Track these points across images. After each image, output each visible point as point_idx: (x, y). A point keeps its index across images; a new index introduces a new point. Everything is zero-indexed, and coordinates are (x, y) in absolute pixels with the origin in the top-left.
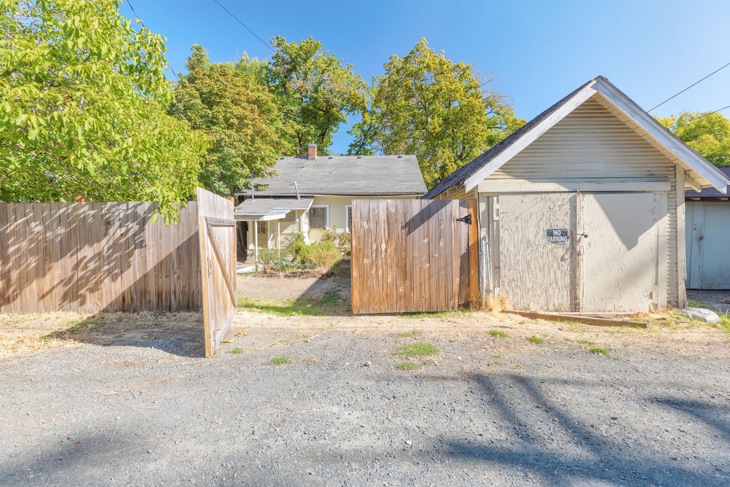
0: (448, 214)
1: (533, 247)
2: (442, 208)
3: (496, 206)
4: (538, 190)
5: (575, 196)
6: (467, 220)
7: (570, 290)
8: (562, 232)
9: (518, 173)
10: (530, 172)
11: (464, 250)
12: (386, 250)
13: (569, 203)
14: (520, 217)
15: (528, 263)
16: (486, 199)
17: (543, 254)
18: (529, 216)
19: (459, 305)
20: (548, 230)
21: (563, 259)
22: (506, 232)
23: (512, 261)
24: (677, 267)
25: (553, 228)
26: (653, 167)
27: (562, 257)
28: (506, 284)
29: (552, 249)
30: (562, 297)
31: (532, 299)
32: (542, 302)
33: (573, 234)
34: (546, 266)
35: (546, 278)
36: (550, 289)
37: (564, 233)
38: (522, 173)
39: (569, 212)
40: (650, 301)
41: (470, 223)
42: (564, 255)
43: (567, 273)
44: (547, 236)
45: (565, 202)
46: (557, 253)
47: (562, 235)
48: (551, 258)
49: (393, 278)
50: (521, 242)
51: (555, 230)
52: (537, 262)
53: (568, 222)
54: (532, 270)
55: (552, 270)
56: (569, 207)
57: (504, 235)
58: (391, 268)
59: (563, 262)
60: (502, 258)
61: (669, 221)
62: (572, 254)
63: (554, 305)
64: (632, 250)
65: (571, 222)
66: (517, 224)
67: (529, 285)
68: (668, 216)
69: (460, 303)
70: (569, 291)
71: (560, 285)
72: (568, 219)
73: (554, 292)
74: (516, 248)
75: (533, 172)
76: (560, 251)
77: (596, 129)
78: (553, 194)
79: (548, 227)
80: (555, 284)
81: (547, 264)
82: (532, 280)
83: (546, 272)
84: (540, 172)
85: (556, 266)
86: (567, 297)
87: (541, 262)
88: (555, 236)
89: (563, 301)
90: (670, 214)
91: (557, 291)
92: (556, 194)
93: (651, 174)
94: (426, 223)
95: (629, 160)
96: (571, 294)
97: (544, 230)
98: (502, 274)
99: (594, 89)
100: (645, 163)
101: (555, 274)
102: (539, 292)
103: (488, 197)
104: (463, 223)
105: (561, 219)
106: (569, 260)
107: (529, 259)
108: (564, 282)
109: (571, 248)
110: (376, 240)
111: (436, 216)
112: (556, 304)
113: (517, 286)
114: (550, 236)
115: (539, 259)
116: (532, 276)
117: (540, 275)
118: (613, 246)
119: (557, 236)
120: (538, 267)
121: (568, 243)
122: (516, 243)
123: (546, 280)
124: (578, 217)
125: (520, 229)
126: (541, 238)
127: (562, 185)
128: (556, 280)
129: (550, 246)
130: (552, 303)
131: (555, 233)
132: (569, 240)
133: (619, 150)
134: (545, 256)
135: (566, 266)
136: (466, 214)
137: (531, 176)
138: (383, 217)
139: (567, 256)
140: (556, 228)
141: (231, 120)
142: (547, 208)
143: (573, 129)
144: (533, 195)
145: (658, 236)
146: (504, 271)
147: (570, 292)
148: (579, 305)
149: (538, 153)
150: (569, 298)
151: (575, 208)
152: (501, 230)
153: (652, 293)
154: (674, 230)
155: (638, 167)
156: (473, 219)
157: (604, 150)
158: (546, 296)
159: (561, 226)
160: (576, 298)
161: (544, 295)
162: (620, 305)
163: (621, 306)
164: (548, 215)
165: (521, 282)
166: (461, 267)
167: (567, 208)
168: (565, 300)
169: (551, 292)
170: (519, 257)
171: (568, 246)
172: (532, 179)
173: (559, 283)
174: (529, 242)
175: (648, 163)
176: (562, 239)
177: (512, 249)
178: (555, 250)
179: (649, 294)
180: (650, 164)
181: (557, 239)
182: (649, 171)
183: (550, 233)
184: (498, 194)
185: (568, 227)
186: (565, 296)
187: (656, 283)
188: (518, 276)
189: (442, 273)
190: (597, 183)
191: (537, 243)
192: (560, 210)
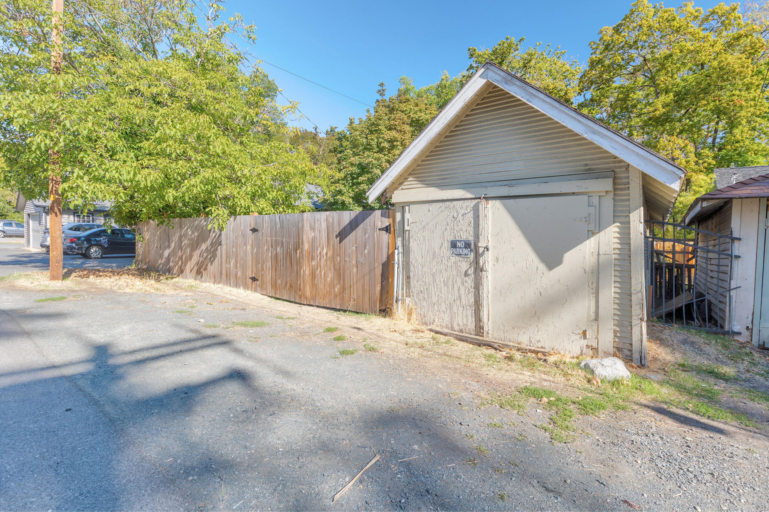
0: (372, 224)
1: (438, 259)
2: (367, 218)
3: (407, 215)
4: (445, 198)
5: (478, 203)
6: (387, 229)
7: (475, 310)
8: (465, 244)
9: (431, 180)
10: (442, 179)
11: (384, 259)
12: (326, 254)
13: (472, 212)
14: (427, 226)
15: (433, 275)
16: (402, 208)
17: (448, 267)
18: (435, 226)
19: (380, 310)
20: (452, 241)
21: (466, 274)
22: (415, 242)
23: (420, 273)
24: (631, 300)
25: (457, 239)
26: (593, 159)
27: (466, 272)
28: (415, 295)
29: (455, 263)
30: (467, 317)
31: (437, 314)
32: (447, 318)
33: (476, 247)
34: (451, 280)
35: (450, 293)
36: (454, 305)
37: (467, 245)
38: (435, 180)
39: (472, 222)
40: (584, 342)
41: (390, 233)
42: (468, 270)
43: (471, 290)
44: (451, 247)
45: (469, 210)
46: (460, 267)
47: (465, 247)
48: (455, 273)
49: (331, 278)
50: (428, 252)
51: (459, 241)
52: (441, 275)
53: (472, 233)
54: (437, 283)
55: (455, 286)
56: (472, 216)
57: (413, 245)
58: (330, 269)
59: (467, 278)
60: (412, 268)
61: (618, 233)
62: (476, 269)
63: (458, 325)
64: (555, 270)
65: (474, 232)
66: (424, 233)
67: (434, 300)
68: (618, 227)
69: (381, 308)
70: (473, 312)
71: (464, 303)
72: (472, 229)
73: (458, 310)
74: (423, 259)
75: (445, 179)
76: (464, 266)
77: (515, 120)
78: (456, 202)
79: (451, 238)
80: (459, 301)
81: (451, 278)
82: (437, 294)
83: (450, 287)
84: (452, 178)
85: (460, 281)
86: (472, 317)
87: (445, 275)
88: (459, 248)
89: (467, 321)
90: (621, 223)
91: (461, 309)
92: (460, 202)
93: (590, 169)
94: (354, 232)
95: (559, 153)
96: (475, 314)
97: (448, 240)
98: (412, 285)
99: (483, 78)
100: (580, 155)
101: (459, 290)
102: (443, 307)
103: (403, 207)
104: (385, 232)
105: (464, 229)
106: (473, 276)
107: (435, 271)
108: (469, 300)
109: (475, 262)
110: (320, 245)
111: (361, 226)
112: (461, 324)
113: (424, 298)
114: (453, 248)
115: (444, 272)
116: (437, 289)
117: (444, 289)
118: (528, 263)
119: (461, 248)
120: (442, 280)
121: (472, 256)
122: (424, 253)
123: (450, 296)
124: (481, 227)
125: (427, 239)
126: (446, 250)
127: (468, 191)
128: (460, 296)
129: (453, 259)
130: (456, 322)
131: (459, 244)
132: (472, 254)
133: (544, 142)
134: (449, 269)
135: (470, 281)
136: (388, 224)
137: (443, 183)
138: (324, 225)
139: (471, 271)
140: (460, 239)
141: (382, 145)
142: (451, 217)
143: (487, 125)
144: (438, 203)
145: (599, 254)
146: (413, 282)
147: (475, 312)
148: (483, 329)
149: (450, 157)
150: (474, 319)
151: (478, 216)
152: (411, 240)
153: (586, 330)
154: (626, 247)
155: (571, 162)
156: (392, 229)
157: (524, 145)
158: (451, 313)
159: (465, 237)
160: (480, 321)
161: (449, 311)
162: (538, 339)
163: (539, 341)
164: (452, 225)
165: (427, 295)
166: (382, 274)
167: (470, 217)
168: (470, 321)
169: (455, 310)
170: (426, 269)
171: (472, 260)
172: (441, 186)
173: (463, 300)
174: (434, 253)
175: (585, 155)
176: (466, 251)
177: (420, 260)
178: (459, 264)
179: (581, 332)
180: (588, 155)
181: (461, 251)
182: (586, 165)
183: (454, 245)
184: (409, 204)
185: (471, 239)
186: (470, 317)
187: (596, 319)
188: (425, 288)
189: (367, 278)
190: (510, 186)
191: (442, 255)
192: (463, 219)
